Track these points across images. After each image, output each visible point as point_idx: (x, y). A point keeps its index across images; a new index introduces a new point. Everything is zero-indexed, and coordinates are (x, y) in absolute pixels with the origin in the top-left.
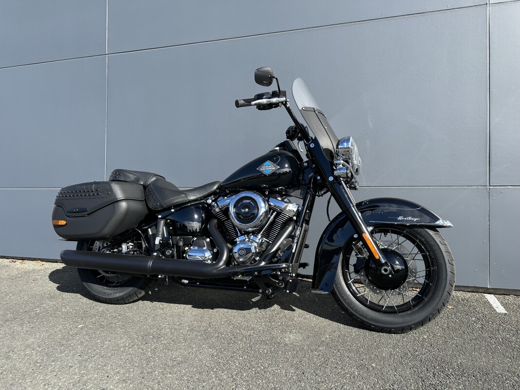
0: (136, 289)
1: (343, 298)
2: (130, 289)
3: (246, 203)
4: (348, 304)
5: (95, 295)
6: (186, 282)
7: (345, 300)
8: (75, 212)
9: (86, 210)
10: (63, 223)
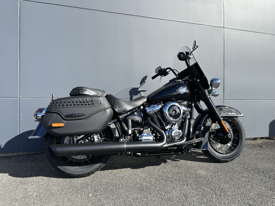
0: (102, 164)
1: (210, 150)
2: (99, 164)
3: (174, 108)
4: (213, 153)
5: (69, 174)
6: (140, 154)
8: (74, 117)
9: (84, 115)
10: (62, 125)
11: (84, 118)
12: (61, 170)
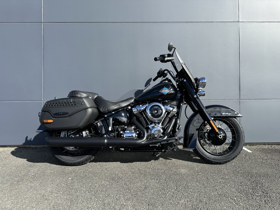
0: (90, 156)
1: (200, 150)
2: (88, 156)
3: (156, 108)
4: (202, 153)
5: (64, 162)
6: (123, 149)
7: (201, 152)
8: (60, 115)
9: (67, 113)
10: (51, 121)
11: (68, 116)
12: (57, 158)
